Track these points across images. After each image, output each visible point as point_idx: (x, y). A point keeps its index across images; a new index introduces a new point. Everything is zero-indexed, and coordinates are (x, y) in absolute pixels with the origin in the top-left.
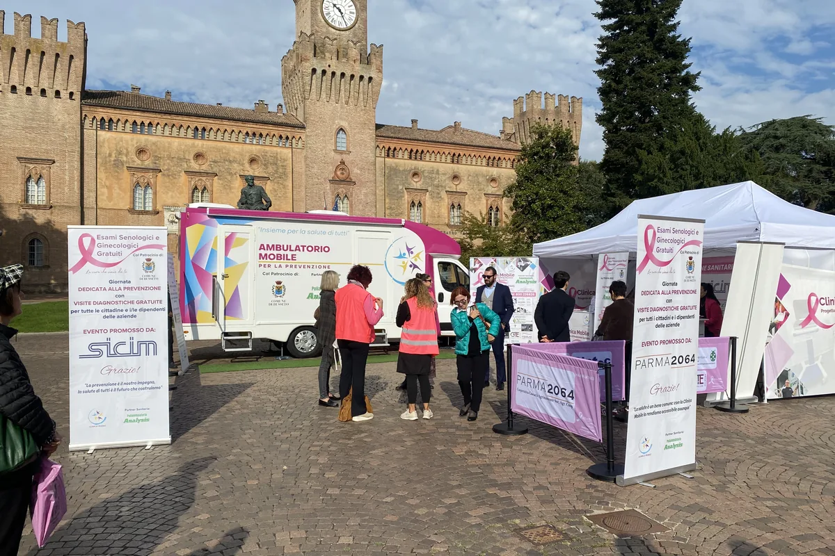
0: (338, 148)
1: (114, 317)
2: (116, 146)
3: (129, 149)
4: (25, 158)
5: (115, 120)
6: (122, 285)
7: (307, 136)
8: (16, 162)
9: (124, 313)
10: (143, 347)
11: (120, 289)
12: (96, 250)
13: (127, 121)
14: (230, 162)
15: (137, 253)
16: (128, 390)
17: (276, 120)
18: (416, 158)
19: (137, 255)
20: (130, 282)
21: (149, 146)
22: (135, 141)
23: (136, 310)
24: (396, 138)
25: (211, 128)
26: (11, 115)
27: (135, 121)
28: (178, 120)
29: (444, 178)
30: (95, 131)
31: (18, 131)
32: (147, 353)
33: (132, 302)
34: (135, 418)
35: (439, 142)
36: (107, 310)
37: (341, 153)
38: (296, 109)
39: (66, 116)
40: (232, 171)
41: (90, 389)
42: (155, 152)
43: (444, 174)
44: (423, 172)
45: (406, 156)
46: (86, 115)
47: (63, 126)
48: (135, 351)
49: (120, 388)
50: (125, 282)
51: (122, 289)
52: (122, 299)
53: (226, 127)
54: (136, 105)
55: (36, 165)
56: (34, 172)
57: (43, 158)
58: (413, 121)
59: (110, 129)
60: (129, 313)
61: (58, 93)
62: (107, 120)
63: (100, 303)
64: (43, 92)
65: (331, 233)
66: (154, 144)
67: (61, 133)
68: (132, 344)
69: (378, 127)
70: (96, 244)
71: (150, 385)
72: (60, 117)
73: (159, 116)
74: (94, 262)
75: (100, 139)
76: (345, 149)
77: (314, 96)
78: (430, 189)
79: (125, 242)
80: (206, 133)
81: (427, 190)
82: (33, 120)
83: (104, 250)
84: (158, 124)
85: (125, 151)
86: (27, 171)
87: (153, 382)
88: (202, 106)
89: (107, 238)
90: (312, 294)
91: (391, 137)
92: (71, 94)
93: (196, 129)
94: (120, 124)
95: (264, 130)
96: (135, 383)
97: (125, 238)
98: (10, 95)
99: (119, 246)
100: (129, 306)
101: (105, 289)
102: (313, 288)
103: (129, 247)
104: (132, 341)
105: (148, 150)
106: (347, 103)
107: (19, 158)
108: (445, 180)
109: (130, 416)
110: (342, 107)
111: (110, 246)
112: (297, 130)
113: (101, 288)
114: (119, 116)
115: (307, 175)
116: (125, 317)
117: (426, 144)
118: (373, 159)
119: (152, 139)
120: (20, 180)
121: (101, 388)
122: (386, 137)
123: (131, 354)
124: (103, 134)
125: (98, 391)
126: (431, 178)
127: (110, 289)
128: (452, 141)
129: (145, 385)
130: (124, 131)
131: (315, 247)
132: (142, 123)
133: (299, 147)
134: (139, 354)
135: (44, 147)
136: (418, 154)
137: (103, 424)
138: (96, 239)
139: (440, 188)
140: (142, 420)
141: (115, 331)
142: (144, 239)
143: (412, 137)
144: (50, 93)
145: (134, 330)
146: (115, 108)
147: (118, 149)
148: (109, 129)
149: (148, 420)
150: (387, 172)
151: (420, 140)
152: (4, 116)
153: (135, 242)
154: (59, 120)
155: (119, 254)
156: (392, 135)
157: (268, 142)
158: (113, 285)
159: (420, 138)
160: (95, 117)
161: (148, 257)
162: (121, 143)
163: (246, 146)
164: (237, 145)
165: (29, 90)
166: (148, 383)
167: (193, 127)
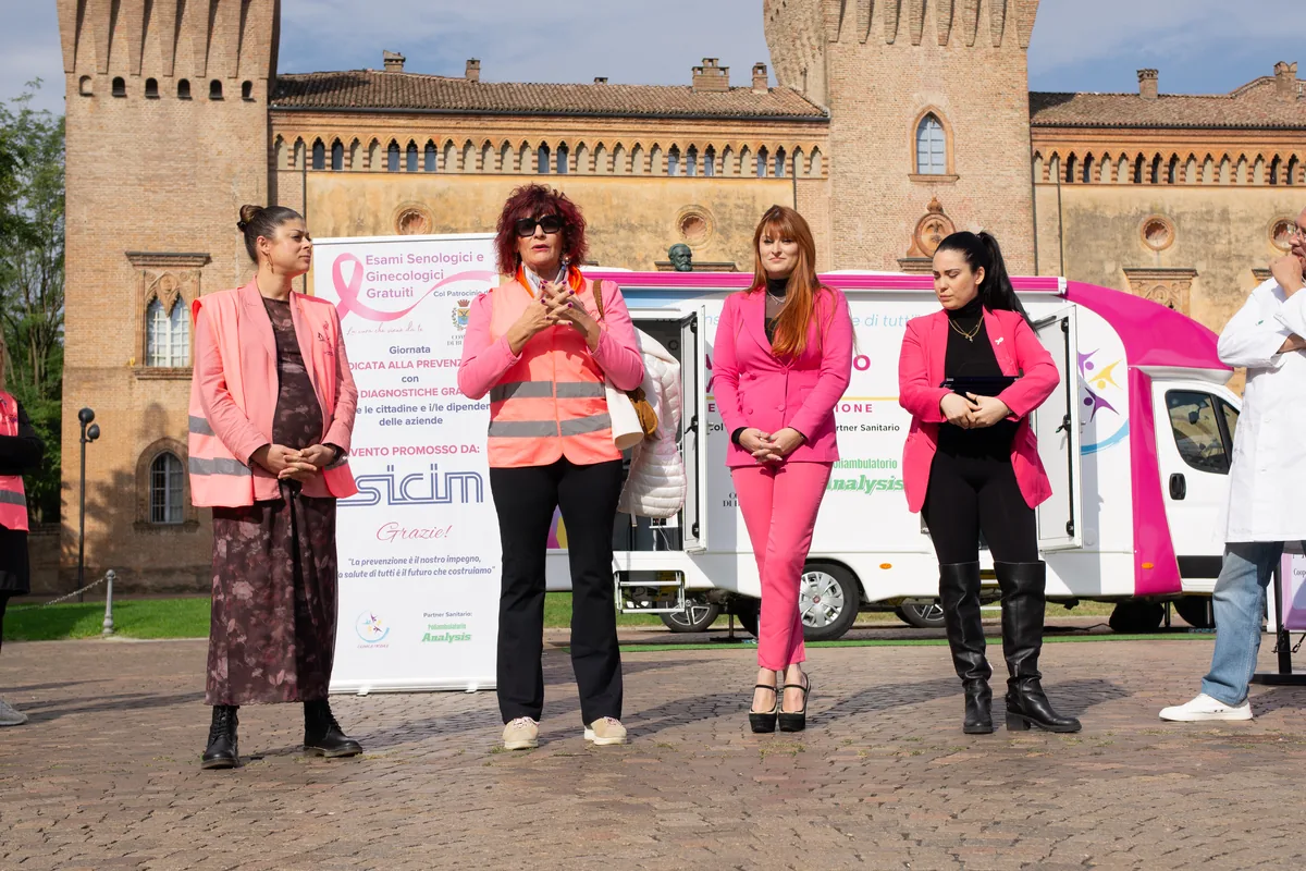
0: (923, 170)
1: (399, 422)
2: (350, 209)
3: (381, 215)
4: (145, 255)
5: (347, 144)
6: (414, 357)
7: (835, 144)
8: (124, 266)
9: (420, 415)
10: (456, 483)
11: (410, 364)
12: (365, 285)
13: (375, 142)
14: (632, 228)
15: (440, 289)
16: (430, 573)
17: (748, 106)
18: (1154, 180)
19: (442, 294)
20: (428, 350)
21: (428, 202)
22: (394, 194)
23: (440, 408)
24: (1092, 126)
25: (582, 145)
26: (113, 151)
27: (394, 142)
28: (498, 130)
29: (1246, 233)
30: (301, 175)
31: (129, 189)
32: (465, 498)
33: (433, 392)
34: (443, 632)
35: (1225, 127)
36: (386, 409)
37: (932, 181)
38: (804, 73)
39: (235, 142)
40: (639, 254)
41: (358, 569)
42: (443, 218)
43: (1246, 220)
44: (1178, 218)
45: (1125, 172)
46: (279, 137)
47: (229, 171)
48: (442, 493)
49: (416, 568)
50: (419, 350)
51: (415, 365)
52: (413, 385)
53: (618, 138)
54: (396, 99)
55: (168, 270)
56: (163, 286)
57: (184, 250)
58: (1143, 75)
59: (336, 166)
60: (428, 414)
61: (216, 87)
62: (328, 145)
63: (375, 394)
64: (184, 87)
66: (440, 195)
67: (222, 186)
68: (434, 478)
69: (1038, 101)
70: (365, 273)
71: (471, 565)
72: (220, 147)
73: (452, 123)
74: (362, 311)
75: (313, 194)
76: (941, 170)
77: (851, 29)
78: (1201, 267)
79: (418, 268)
80: (570, 158)
81: (1193, 272)
82: (161, 158)
83: (379, 286)
84: (450, 143)
85: (370, 221)
86: (148, 286)
87: (477, 559)
88: (558, 88)
89: (385, 261)
91: (1076, 126)
92: (247, 87)
93: (544, 148)
94: (360, 153)
95: (718, 136)
96: (443, 560)
97: (418, 260)
98: (112, 103)
99: (407, 276)
100: (428, 400)
101: (382, 365)
103: (426, 277)
104: (434, 472)
105: (425, 213)
106: (944, 41)
107: (131, 256)
108: (1249, 238)
109: (434, 627)
110: (930, 55)
111: (390, 277)
112: (806, 129)
113: (375, 363)
114: (356, 133)
115: (836, 251)
116: (421, 422)
117: (1183, 136)
118: (1026, 190)
119: (434, 183)
120: (135, 309)
121: (377, 567)
122: (1061, 126)
123: (433, 499)
124: (322, 182)
125: (373, 574)
126: (1205, 234)
127: (392, 365)
128: (1265, 121)
129: (461, 565)
130: (367, 170)
132: (412, 146)
133: (812, 175)
134: (448, 499)
135: (184, 225)
136: (1162, 168)
137: (382, 642)
138: (363, 262)
139: (1235, 264)
140: (458, 638)
141: (403, 451)
142: (455, 260)
143: (1140, 119)
144: (200, 89)
145: (436, 450)
146: (347, 112)
147: (356, 216)
148: (333, 166)
149: (468, 637)
150: (1066, 225)
151: (1167, 127)
152: (97, 153)
153: (436, 267)
154: (219, 153)
155: (408, 292)
156: (1078, 119)
157: (729, 170)
158: (398, 358)
159: (1165, 121)
160: (300, 139)
161: (462, 298)
162: (361, 200)
163: (670, 184)
164: (649, 184)
165: (152, 85)
166: (468, 560)
167: (534, 144)
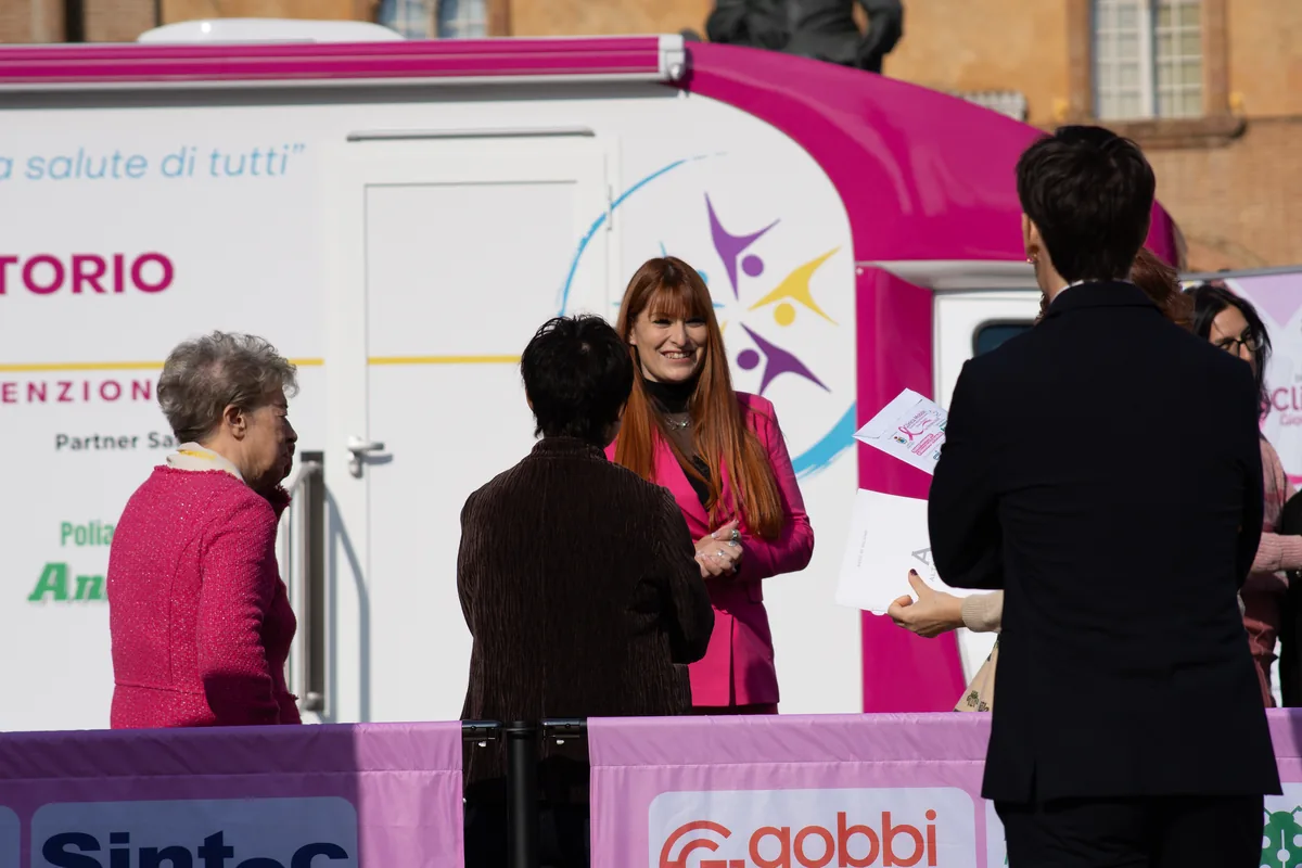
65: (182, 163)
90: (61, 569)
102: (66, 530)
131: (78, 261)
